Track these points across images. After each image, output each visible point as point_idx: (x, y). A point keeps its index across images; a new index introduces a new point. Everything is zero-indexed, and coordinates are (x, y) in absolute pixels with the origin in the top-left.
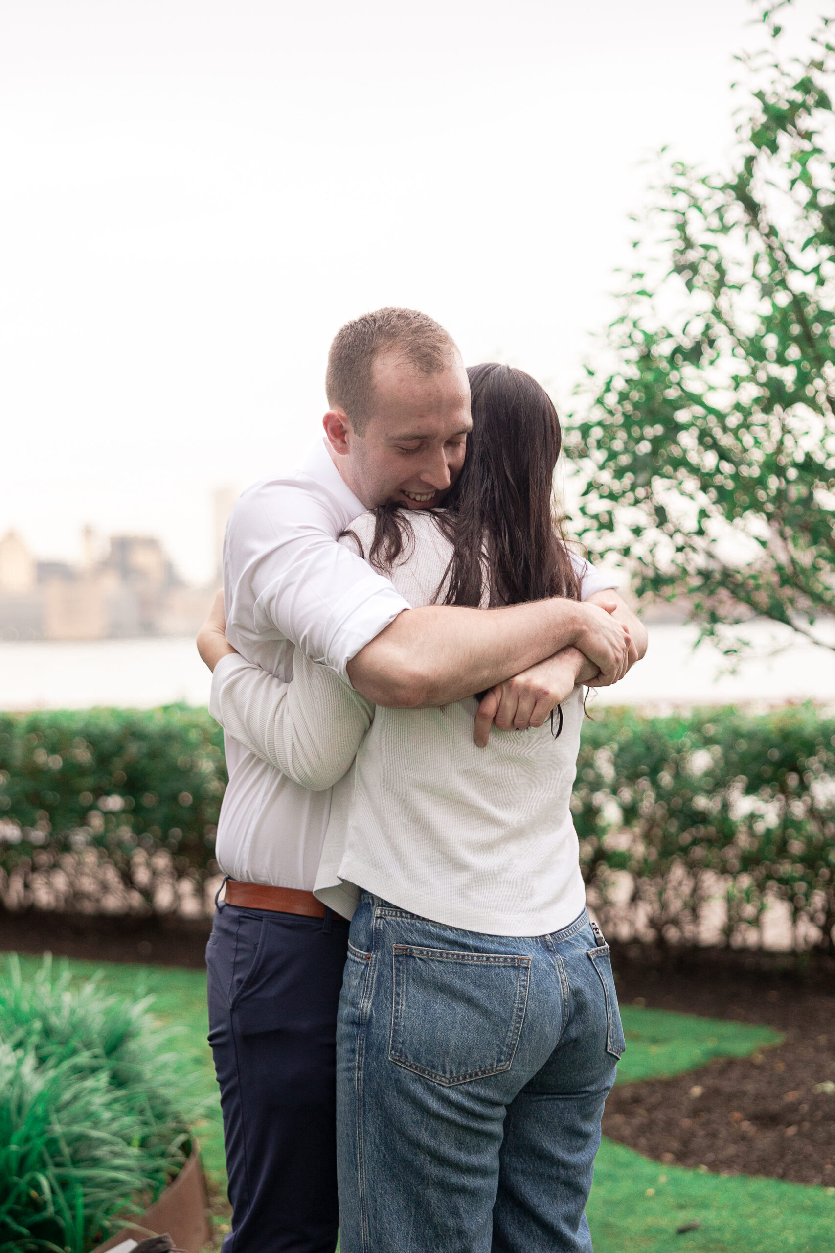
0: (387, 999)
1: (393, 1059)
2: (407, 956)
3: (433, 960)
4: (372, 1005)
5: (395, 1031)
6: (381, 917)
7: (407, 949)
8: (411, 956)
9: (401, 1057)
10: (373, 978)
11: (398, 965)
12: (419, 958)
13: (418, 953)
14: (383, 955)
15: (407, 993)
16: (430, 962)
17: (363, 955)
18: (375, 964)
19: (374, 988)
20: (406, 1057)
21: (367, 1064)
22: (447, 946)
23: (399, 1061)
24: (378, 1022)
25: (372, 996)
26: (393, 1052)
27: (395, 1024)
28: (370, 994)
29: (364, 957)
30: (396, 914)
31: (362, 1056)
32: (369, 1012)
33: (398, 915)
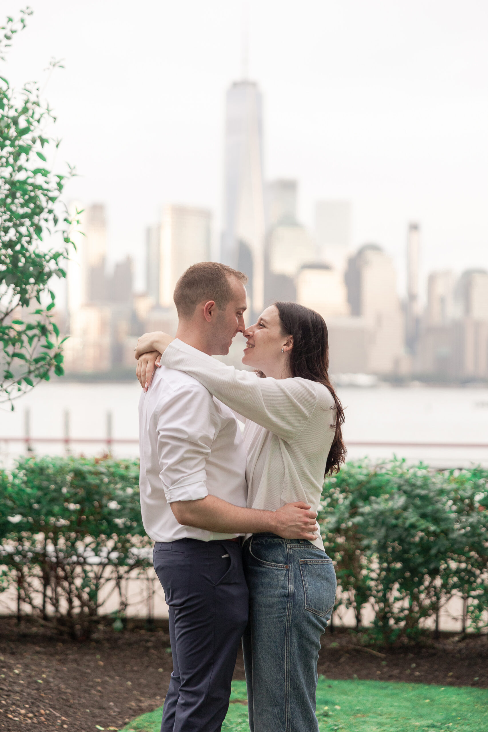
0: (300, 583)
1: (307, 609)
2: (305, 564)
3: (314, 564)
4: (294, 587)
5: (306, 596)
6: (290, 549)
7: (305, 561)
8: (307, 564)
9: (309, 607)
10: (292, 575)
11: (302, 568)
12: (310, 564)
13: (309, 562)
14: (295, 565)
15: (308, 580)
16: (313, 565)
17: (284, 566)
18: (292, 569)
19: (293, 580)
20: (311, 607)
21: (293, 613)
22: (317, 558)
23: (309, 609)
24: (298, 594)
25: (293, 583)
26: (307, 606)
27: (306, 593)
28: (292, 582)
29: (285, 567)
30: (298, 546)
31: (291, 610)
32: (293, 590)
33: (299, 546)
